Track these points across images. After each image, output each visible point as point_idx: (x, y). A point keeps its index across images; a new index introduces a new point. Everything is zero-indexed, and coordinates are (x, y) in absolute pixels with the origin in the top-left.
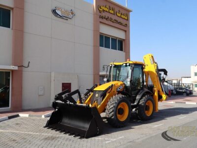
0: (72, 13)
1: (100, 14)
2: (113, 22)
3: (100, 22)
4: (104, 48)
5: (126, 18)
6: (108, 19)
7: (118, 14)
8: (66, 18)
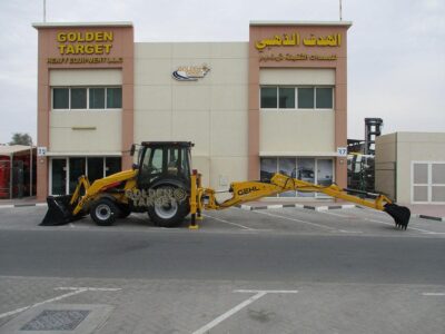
0: (204, 68)
1: (261, 55)
2: (294, 60)
3: (261, 68)
4: (278, 109)
5: (334, 43)
6: (280, 59)
7: (307, 43)
8: (195, 79)
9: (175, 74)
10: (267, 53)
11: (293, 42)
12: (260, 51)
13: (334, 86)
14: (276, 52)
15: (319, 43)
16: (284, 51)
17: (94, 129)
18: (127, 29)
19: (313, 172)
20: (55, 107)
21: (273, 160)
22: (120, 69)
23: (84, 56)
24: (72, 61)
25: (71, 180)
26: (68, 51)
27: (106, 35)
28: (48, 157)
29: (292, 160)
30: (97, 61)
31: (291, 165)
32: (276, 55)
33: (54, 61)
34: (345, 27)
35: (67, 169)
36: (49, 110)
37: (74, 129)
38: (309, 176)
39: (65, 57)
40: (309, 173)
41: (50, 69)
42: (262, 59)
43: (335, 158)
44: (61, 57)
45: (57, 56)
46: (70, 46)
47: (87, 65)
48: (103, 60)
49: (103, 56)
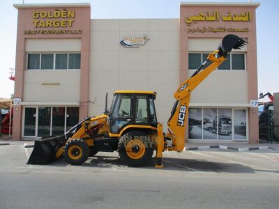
0: (145, 38)
1: (189, 28)
2: (215, 32)
3: (189, 38)
5: (246, 19)
6: (204, 31)
7: (224, 19)
8: (137, 46)
9: (122, 43)
10: (195, 26)
11: (214, 18)
12: (189, 24)
13: (246, 52)
14: (201, 26)
15: (234, 19)
16: (207, 25)
17: (59, 84)
18: (86, 9)
19: (230, 120)
20: (29, 68)
21: (199, 109)
22: (80, 38)
23: (53, 29)
24: (43, 32)
25: (39, 124)
26: (40, 25)
27: (69, 12)
28: (22, 106)
29: (214, 109)
30: (62, 32)
31: (212, 113)
32: (201, 28)
33: (29, 33)
34: (254, 7)
35: (37, 115)
36: (24, 70)
37: (43, 84)
38: (228, 123)
39: (38, 29)
40: (227, 120)
41: (26, 39)
42: (190, 31)
43: (249, 108)
44: (35, 29)
45: (32, 29)
46: (42, 21)
47: (55, 36)
48: (67, 32)
49: (67, 29)
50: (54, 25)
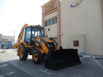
8: (78, 5)
9: (71, 6)
20: (46, 26)
22: (57, 10)
24: (47, 13)
26: (46, 10)
27: (53, 2)
30: (51, 10)
33: (44, 14)
41: (44, 17)
45: (45, 12)
47: (50, 12)
48: (53, 10)
49: (53, 9)
50: (50, 9)
